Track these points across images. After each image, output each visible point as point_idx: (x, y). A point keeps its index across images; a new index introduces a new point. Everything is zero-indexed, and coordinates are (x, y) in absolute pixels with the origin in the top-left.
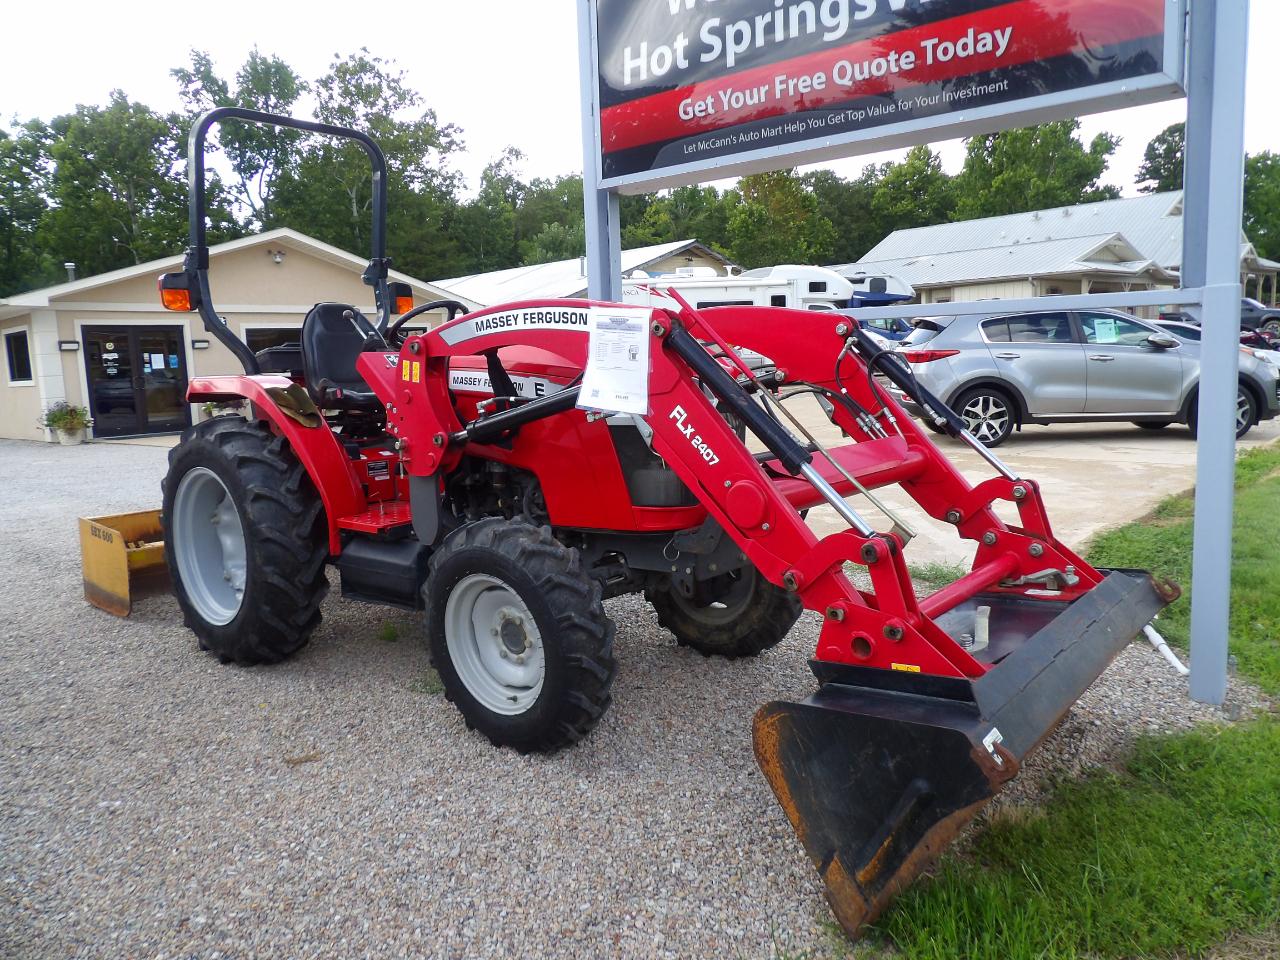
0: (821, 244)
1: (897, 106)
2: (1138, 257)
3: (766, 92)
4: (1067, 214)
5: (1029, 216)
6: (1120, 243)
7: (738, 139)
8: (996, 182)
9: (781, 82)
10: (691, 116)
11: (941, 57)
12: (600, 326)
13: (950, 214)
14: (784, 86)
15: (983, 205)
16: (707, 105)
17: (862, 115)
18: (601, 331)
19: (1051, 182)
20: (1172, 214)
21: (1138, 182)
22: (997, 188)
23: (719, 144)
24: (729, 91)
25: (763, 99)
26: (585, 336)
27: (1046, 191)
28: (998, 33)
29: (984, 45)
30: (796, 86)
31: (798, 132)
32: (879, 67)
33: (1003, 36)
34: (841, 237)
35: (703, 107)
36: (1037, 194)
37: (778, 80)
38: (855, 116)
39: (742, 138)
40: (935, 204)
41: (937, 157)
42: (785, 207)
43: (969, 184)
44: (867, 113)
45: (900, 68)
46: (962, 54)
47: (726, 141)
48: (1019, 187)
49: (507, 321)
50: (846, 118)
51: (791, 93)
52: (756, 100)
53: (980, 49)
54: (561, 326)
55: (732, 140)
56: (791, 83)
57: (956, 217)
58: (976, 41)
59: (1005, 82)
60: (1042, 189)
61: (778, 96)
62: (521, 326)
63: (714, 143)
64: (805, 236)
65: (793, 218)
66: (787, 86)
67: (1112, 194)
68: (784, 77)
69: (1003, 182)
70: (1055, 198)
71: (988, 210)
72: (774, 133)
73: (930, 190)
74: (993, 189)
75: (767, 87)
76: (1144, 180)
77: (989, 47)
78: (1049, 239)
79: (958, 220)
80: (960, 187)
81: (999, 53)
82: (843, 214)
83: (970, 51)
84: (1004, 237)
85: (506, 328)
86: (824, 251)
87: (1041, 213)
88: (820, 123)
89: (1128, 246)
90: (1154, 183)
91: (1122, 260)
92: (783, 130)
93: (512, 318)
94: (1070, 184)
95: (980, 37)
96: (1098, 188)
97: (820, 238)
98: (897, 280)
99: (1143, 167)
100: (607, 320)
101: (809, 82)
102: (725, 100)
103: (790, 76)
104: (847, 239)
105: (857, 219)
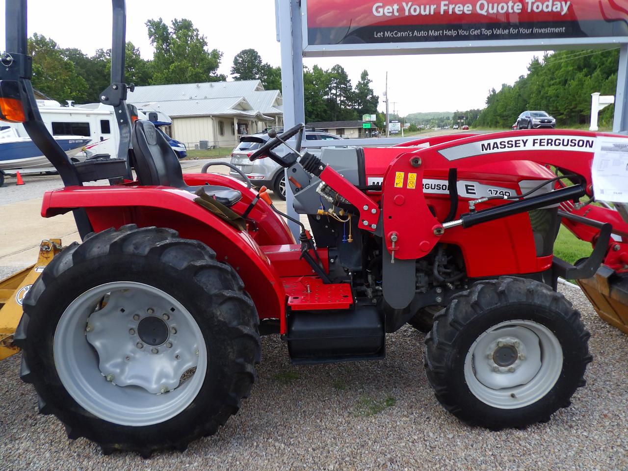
0: (79, 91)
1: (509, 31)
2: (251, 109)
3: (434, 9)
4: (211, 86)
5: (194, 85)
6: (244, 102)
7: (413, 34)
8: (172, 67)
9: (445, 5)
10: (381, 14)
11: (535, 9)
12: (603, 149)
13: (150, 80)
14: (446, 8)
15: (166, 78)
16: (393, 10)
17: (490, 32)
18: (605, 152)
19: (198, 70)
20: (256, 90)
21: (232, 74)
22: (173, 70)
23: (399, 35)
24: (410, 4)
25: (432, 13)
26: (591, 156)
27: (196, 74)
28: (563, 3)
29: (557, 8)
30: (454, 9)
31: (452, 36)
32: (503, 8)
33: (566, 4)
34: (90, 88)
35: (391, 10)
36: (192, 75)
37: (443, 3)
38: (486, 32)
39: (416, 33)
40: (140, 75)
41: (138, 50)
42: (54, 67)
43: (158, 66)
44: (493, 32)
45: (514, 11)
46: (545, 10)
47: (404, 34)
48: (182, 71)
49: (516, 144)
50: (481, 32)
51: (450, 12)
52: (427, 12)
53: (555, 10)
54: (569, 148)
55: (409, 34)
56: (451, 7)
57: (153, 82)
58: (553, 5)
59: (564, 28)
60: (194, 73)
61: (442, 13)
62: (529, 147)
63: (396, 34)
64: (69, 85)
65: (60, 74)
66: (448, 8)
67: (223, 78)
68: (447, 2)
69: (175, 67)
70: (200, 77)
71: (168, 81)
72: (437, 34)
73: (137, 67)
74: (171, 70)
75: (435, 6)
76: (234, 73)
77: (559, 9)
78: (206, 98)
79: (154, 85)
80: (153, 67)
81: (563, 13)
82: (88, 75)
83: (550, 9)
84: (183, 95)
85: (514, 149)
86: (82, 95)
87: (200, 84)
88: (466, 33)
89: (247, 103)
90: (238, 75)
91: (244, 110)
92: (443, 33)
93: (521, 142)
94: (205, 71)
95: (555, 3)
96: (217, 75)
97: (78, 88)
98: (163, 114)
99: (233, 67)
100: (611, 145)
101: (462, 8)
102: (407, 9)
103: (451, 2)
104: (93, 89)
105: (97, 79)
